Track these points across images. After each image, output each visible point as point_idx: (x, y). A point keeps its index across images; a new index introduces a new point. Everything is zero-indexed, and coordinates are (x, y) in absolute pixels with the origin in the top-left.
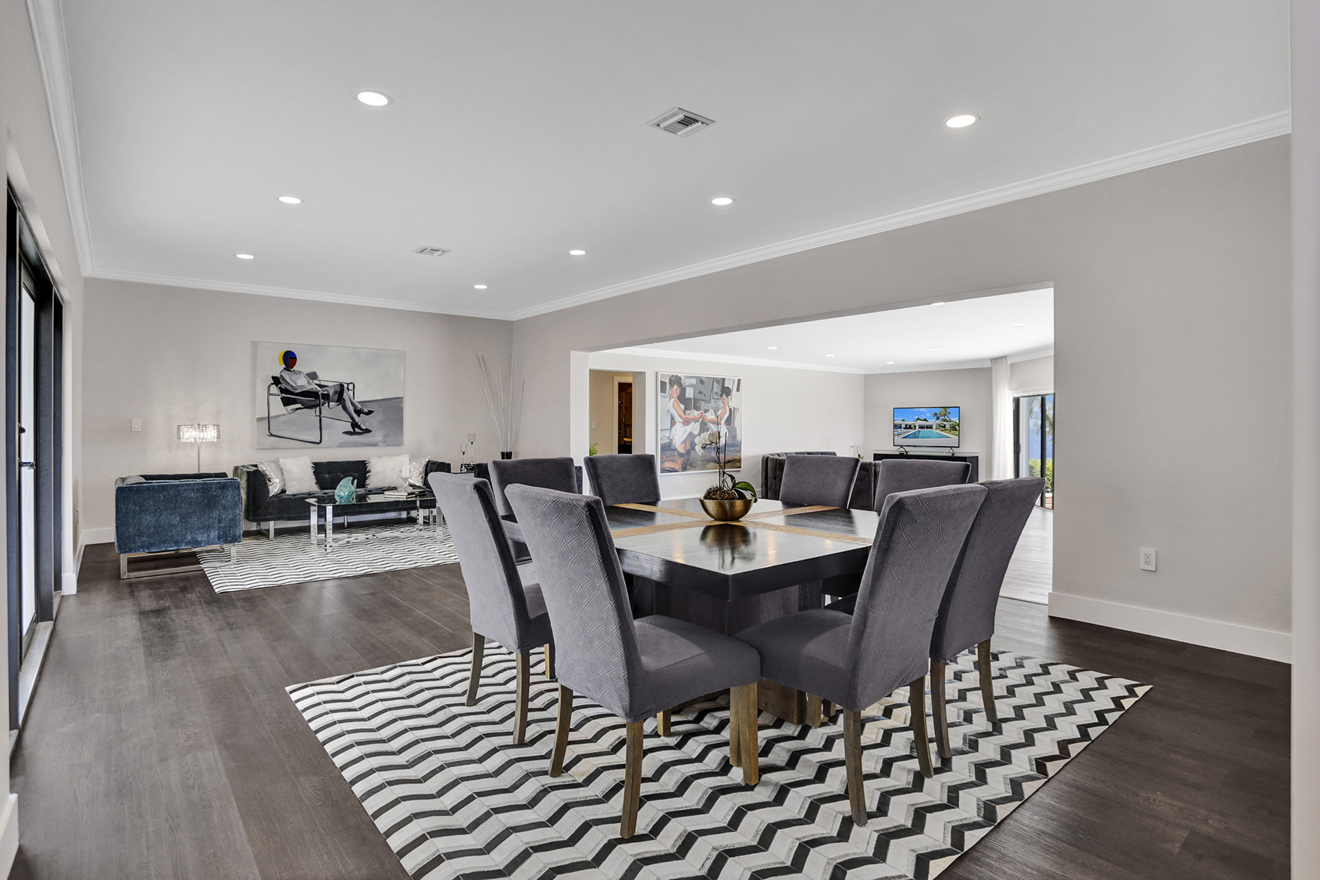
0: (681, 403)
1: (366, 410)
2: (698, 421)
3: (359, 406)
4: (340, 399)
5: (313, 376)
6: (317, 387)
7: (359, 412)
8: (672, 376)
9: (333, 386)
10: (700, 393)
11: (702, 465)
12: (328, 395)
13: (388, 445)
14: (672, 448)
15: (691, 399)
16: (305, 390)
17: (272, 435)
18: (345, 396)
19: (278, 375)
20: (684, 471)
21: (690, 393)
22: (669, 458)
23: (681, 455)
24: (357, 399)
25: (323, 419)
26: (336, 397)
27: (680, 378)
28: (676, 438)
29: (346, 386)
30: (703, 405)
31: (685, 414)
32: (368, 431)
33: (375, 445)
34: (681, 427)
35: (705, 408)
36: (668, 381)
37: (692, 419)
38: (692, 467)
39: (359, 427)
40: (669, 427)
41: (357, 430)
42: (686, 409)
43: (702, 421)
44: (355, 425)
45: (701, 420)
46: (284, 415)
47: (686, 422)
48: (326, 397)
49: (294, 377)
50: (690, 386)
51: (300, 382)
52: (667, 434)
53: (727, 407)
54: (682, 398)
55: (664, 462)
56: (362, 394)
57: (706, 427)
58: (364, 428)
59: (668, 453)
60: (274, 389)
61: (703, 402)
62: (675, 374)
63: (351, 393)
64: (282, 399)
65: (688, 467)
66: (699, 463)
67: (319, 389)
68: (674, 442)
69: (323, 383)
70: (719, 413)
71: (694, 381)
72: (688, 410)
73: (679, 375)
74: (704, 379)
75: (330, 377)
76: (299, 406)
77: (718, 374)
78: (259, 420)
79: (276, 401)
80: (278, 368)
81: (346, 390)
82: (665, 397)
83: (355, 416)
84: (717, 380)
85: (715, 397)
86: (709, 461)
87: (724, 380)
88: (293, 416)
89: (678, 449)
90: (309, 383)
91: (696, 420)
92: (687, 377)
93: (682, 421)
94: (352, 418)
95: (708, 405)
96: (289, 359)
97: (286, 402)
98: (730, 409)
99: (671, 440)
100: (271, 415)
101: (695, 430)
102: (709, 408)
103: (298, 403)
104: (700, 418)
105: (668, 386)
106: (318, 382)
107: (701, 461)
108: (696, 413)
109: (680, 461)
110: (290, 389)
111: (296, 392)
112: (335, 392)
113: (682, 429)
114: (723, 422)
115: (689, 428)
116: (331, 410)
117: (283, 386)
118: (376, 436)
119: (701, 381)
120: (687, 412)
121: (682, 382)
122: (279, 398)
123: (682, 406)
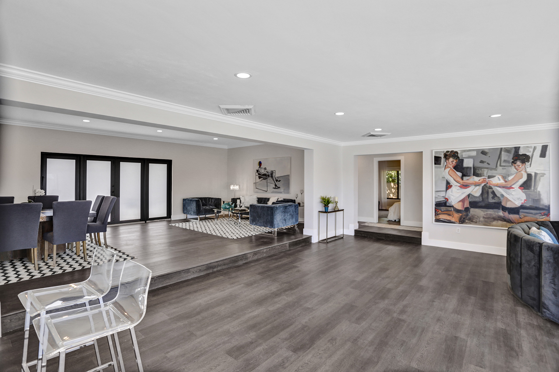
0: (457, 171)
1: (279, 180)
2: (479, 185)
3: (277, 179)
4: (272, 177)
5: (265, 169)
6: (266, 172)
7: (277, 181)
8: (448, 152)
9: (270, 172)
10: (482, 162)
11: (486, 221)
12: (269, 175)
13: (285, 193)
14: (448, 204)
15: (471, 168)
16: (264, 173)
17: (256, 188)
18: (273, 175)
19: (258, 169)
20: (462, 223)
21: (468, 163)
22: (444, 212)
23: (458, 211)
24: (277, 176)
25: (268, 183)
26: (271, 176)
27: (457, 152)
28: (452, 197)
29: (273, 171)
30: (486, 172)
31: (462, 179)
32: (279, 188)
33: (281, 193)
34: (458, 190)
35: (490, 174)
36: (442, 156)
37: (472, 184)
38: (472, 222)
39: (277, 187)
40: (444, 189)
41: (276, 187)
42: (464, 175)
43: (485, 185)
44: (276, 185)
45: (483, 184)
46: (259, 182)
47: (465, 186)
48: (268, 176)
49: (261, 169)
50: (469, 157)
51: (263, 171)
52: (443, 194)
53: (523, 172)
54: (459, 167)
55: (440, 214)
56: (277, 175)
57: (490, 190)
58: (278, 186)
59: (443, 208)
60: (257, 174)
61: (485, 170)
62: (450, 150)
63: (275, 174)
64: (259, 177)
65: (466, 221)
66: (482, 219)
67: (267, 173)
68: (449, 201)
69: (268, 171)
70: (510, 178)
71: (474, 154)
72: (465, 176)
73: (455, 150)
74: (486, 151)
75: (269, 169)
76: (262, 179)
77: (511, 144)
78: (254, 183)
79: (257, 177)
80: (257, 167)
81: (273, 173)
82: (440, 168)
83: (276, 182)
84: (508, 150)
85: (502, 164)
86: (495, 219)
87: (517, 149)
88: (261, 182)
89: (454, 206)
90: (264, 171)
91: (476, 185)
92: (465, 151)
93: (459, 185)
94: (275, 183)
95: (494, 171)
96: (260, 164)
97: (260, 178)
98: (529, 176)
99: (447, 199)
100: (257, 182)
101: (476, 192)
102: (494, 175)
103: (262, 178)
104: (482, 182)
105: (443, 160)
106: (266, 171)
107: (484, 217)
108: (476, 179)
109: (457, 216)
110: (260, 173)
111: (262, 174)
112: (271, 174)
113: (458, 191)
114: (516, 186)
115: (468, 191)
116: (270, 179)
117: (259, 173)
118: (281, 190)
119: (484, 153)
120: (465, 178)
121: (459, 155)
122: (258, 176)
123: (460, 174)
